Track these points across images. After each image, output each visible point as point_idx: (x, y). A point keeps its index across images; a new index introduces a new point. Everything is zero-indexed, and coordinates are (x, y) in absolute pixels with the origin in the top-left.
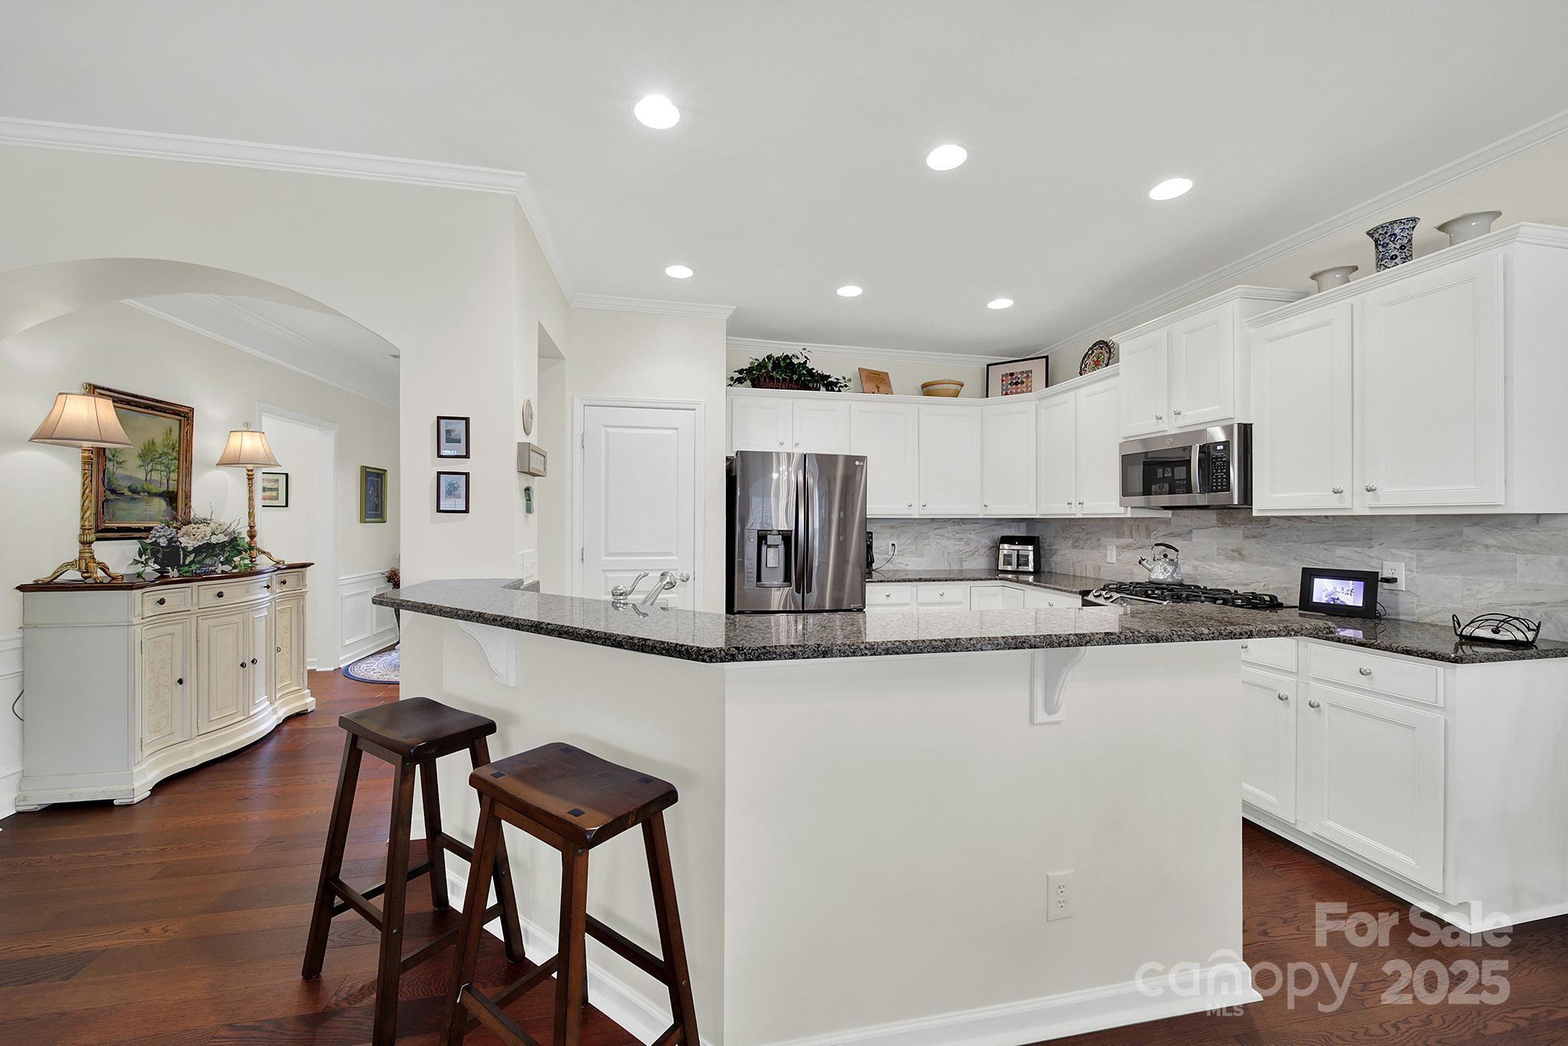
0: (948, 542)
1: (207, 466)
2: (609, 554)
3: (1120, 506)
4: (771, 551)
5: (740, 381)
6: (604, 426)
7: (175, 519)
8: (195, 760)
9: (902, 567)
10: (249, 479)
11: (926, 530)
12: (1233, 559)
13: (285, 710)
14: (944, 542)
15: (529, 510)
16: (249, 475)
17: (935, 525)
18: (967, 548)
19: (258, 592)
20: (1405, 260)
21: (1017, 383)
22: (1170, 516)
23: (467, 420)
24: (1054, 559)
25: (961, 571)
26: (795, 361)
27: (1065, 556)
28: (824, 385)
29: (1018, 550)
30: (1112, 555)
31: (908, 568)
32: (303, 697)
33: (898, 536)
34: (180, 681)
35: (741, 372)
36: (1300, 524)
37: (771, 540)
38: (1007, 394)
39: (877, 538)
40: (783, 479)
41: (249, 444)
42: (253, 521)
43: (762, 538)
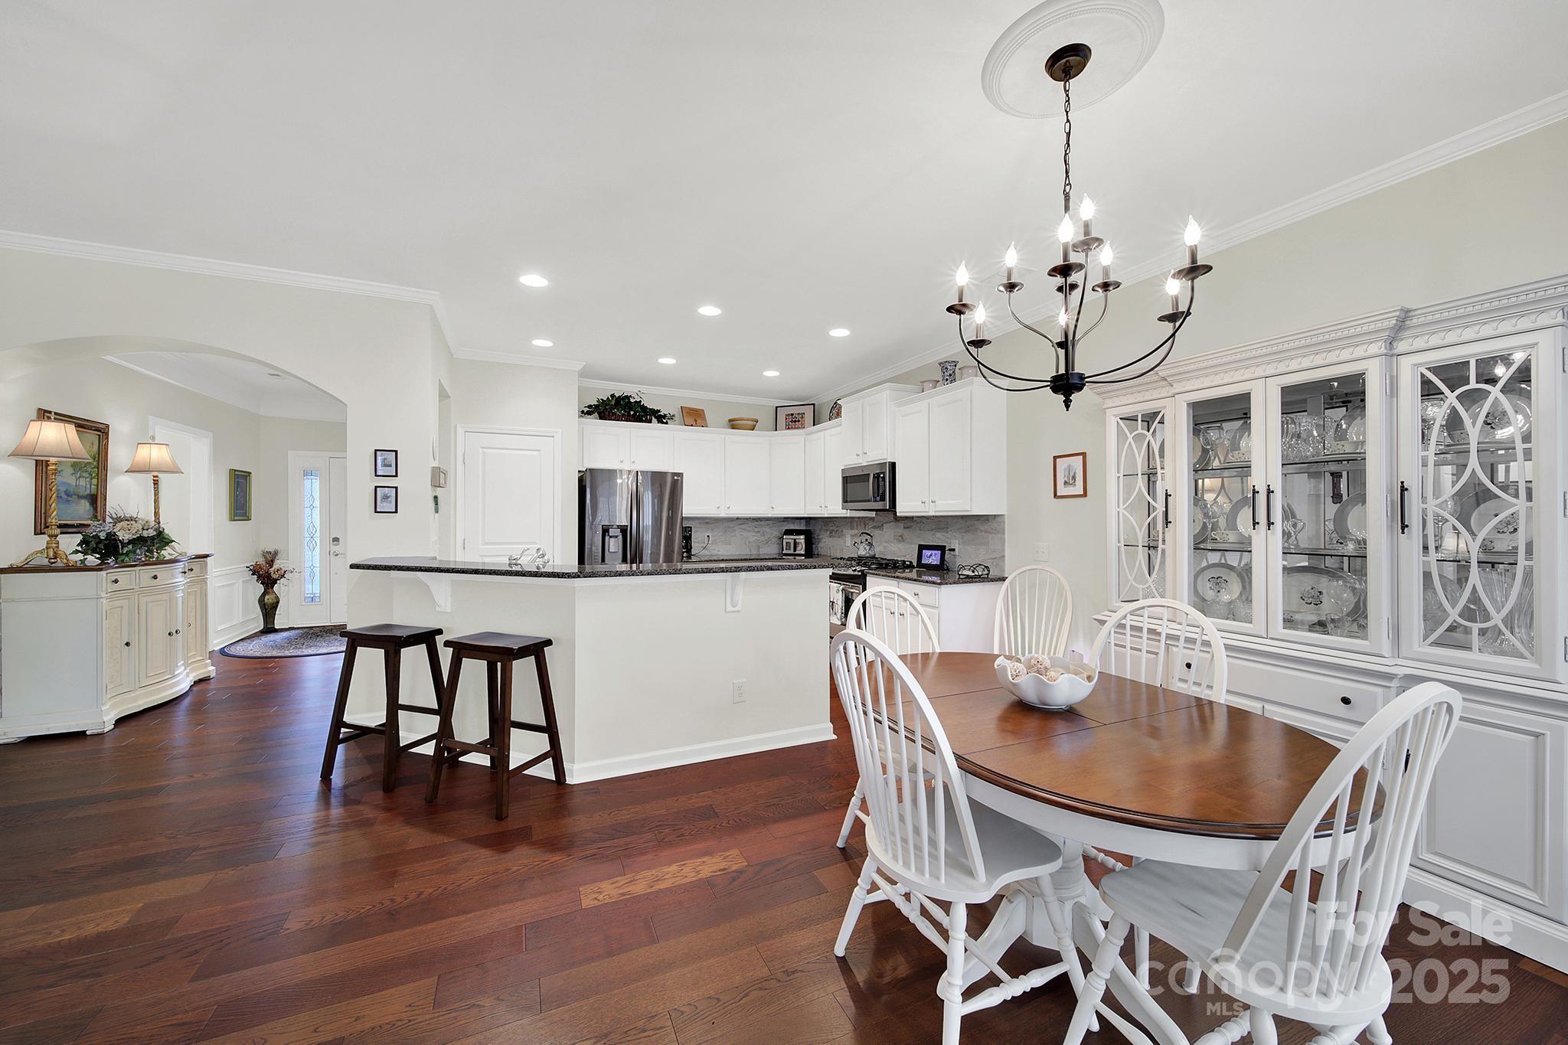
0: (749, 534)
1: (119, 472)
2: (486, 544)
3: (843, 509)
4: (612, 540)
5: (589, 413)
6: (482, 448)
7: (96, 517)
8: (139, 706)
9: (715, 552)
10: (155, 484)
11: (732, 525)
12: (899, 541)
13: (194, 674)
14: (746, 534)
15: (437, 511)
16: (154, 480)
17: (739, 522)
18: (762, 539)
19: (177, 578)
20: (951, 382)
21: (795, 421)
22: (874, 516)
23: (396, 452)
24: (821, 545)
25: (759, 555)
26: (632, 400)
27: (827, 544)
28: (655, 417)
29: (795, 540)
30: (849, 541)
31: (720, 553)
32: (206, 666)
33: (712, 530)
34: (127, 644)
35: (590, 406)
36: (924, 520)
37: (612, 532)
38: (789, 428)
39: (696, 532)
40: (624, 485)
41: (155, 454)
42: (159, 519)
43: (605, 531)
